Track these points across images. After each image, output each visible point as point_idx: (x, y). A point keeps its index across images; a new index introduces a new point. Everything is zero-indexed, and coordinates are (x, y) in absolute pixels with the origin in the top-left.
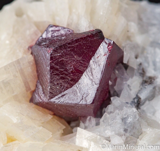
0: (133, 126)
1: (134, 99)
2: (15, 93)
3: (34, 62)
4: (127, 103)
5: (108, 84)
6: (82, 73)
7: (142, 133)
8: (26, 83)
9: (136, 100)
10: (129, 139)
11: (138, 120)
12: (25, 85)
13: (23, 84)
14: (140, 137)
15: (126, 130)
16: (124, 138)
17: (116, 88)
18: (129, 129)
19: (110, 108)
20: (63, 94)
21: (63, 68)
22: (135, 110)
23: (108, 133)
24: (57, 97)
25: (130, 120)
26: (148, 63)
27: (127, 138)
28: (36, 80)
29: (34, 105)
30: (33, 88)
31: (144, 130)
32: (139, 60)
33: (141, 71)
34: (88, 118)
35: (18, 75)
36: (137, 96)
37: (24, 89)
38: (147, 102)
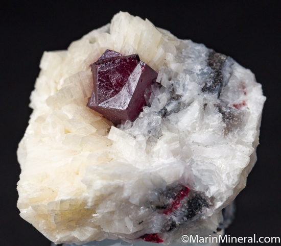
0: (155, 129)
1: (162, 110)
2: (74, 98)
3: (92, 76)
4: (155, 112)
5: (143, 97)
6: (122, 86)
7: (162, 135)
8: (84, 91)
9: (163, 111)
10: (151, 138)
11: (160, 125)
12: (83, 92)
13: (82, 92)
14: (160, 138)
15: (149, 132)
16: (147, 137)
17: (150, 100)
18: (152, 132)
19: (141, 114)
20: (107, 101)
21: (108, 81)
22: (159, 117)
23: (136, 133)
24: (103, 103)
25: (153, 124)
26: (179, 85)
27: (149, 138)
28: (92, 90)
29: (88, 108)
30: (89, 96)
31: (163, 133)
32: (172, 82)
33: (171, 90)
34: (127, 121)
35: (79, 84)
36: (164, 107)
37: (82, 96)
38: (173, 113)
